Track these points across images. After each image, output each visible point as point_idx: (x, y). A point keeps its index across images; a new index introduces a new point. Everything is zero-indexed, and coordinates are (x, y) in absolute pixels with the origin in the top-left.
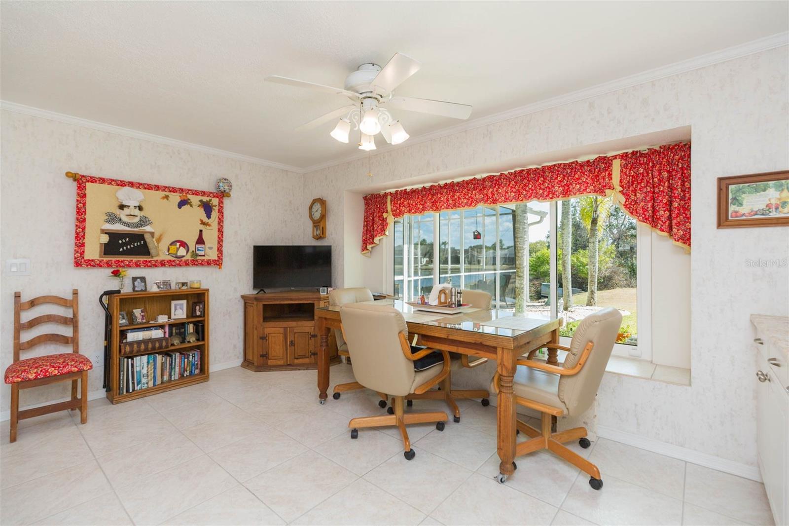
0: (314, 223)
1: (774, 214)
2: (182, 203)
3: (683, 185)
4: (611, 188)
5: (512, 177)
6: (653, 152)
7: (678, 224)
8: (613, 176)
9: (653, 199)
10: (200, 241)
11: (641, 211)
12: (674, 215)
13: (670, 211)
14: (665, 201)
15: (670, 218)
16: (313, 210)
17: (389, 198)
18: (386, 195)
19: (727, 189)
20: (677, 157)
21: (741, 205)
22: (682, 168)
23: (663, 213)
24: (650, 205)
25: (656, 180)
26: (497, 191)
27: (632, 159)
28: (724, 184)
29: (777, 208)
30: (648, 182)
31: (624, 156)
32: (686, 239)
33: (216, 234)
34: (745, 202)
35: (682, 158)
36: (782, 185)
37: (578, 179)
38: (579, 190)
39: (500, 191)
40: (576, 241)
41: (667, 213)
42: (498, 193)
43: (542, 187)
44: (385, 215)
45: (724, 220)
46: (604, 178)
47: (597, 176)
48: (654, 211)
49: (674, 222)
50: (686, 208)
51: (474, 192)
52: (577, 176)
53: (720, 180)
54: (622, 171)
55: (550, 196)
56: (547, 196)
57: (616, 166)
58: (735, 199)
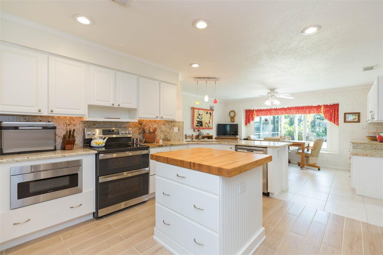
0: (231, 118)
1: (354, 121)
2: (207, 113)
3: (337, 113)
4: (321, 112)
5: (295, 108)
6: (331, 105)
7: (336, 121)
8: (322, 110)
9: (331, 115)
10: (209, 123)
11: (328, 118)
12: (335, 119)
13: (335, 118)
14: (333, 116)
15: (335, 120)
16: (230, 114)
17: (255, 111)
18: (254, 110)
19: (346, 115)
20: (336, 107)
21: (348, 118)
22: (337, 109)
23: (333, 119)
24: (330, 117)
25: (332, 111)
26: (290, 111)
27: (326, 106)
28: (345, 114)
29: (355, 119)
30: (330, 112)
31: (324, 105)
32: (338, 124)
33: (212, 121)
34: (349, 118)
35: (337, 107)
36: (356, 115)
37: (313, 110)
38: (313, 112)
39: (291, 111)
40: (291, 120)
41: (334, 119)
42: (291, 112)
43: (303, 111)
44: (254, 116)
45: (345, 121)
46: (319, 110)
47: (317, 109)
48: (331, 118)
49: (335, 121)
50: (338, 118)
51: (283, 111)
52: (312, 109)
53: (345, 113)
54: (324, 109)
55: (305, 113)
56: (304, 113)
57: (322, 108)
58: (347, 117)
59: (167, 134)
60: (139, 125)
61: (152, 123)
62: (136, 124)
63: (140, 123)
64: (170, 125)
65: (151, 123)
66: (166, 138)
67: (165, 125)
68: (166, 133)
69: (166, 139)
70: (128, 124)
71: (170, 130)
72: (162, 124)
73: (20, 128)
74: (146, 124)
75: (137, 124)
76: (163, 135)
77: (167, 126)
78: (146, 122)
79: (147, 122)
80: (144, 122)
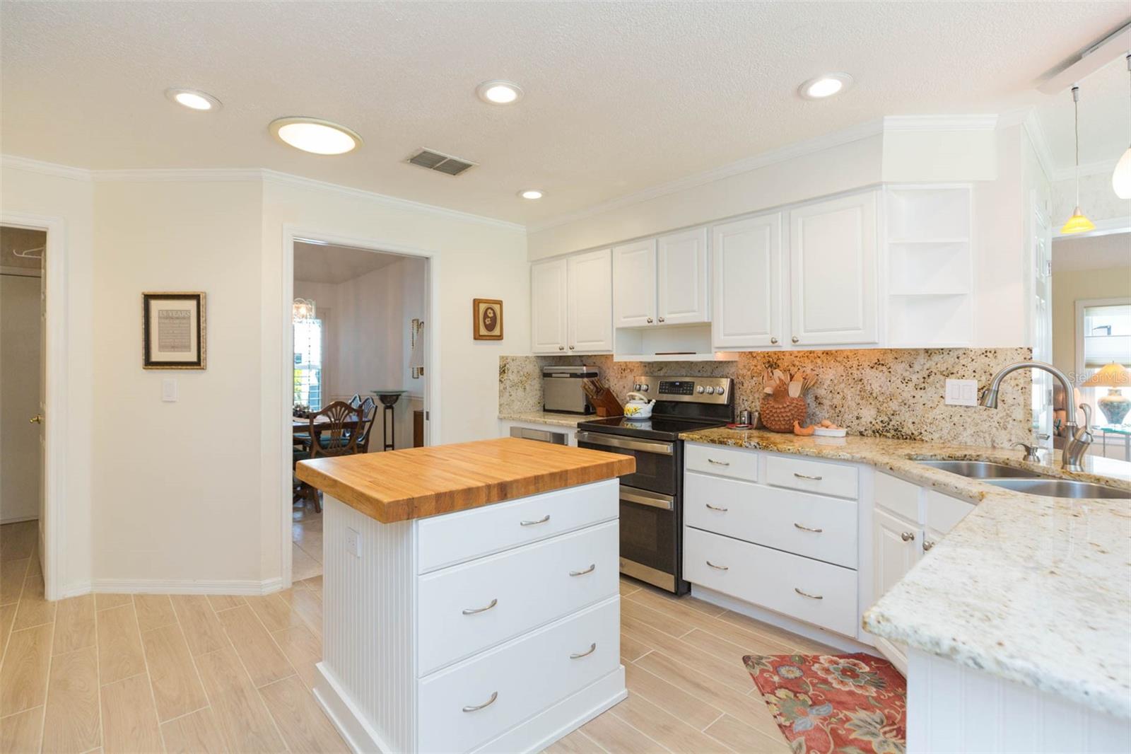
59: (897, 408)
60: (767, 368)
61: (819, 361)
62: (756, 366)
63: (769, 362)
64: (917, 367)
65: (812, 362)
66: (892, 423)
67: (884, 368)
68: (894, 405)
69: (892, 432)
70: (731, 367)
71: (919, 393)
72: (866, 364)
73: (554, 375)
74: (794, 365)
75: (758, 367)
76: (873, 412)
77: (899, 372)
78: (792, 357)
79: (795, 359)
80: (786, 358)
